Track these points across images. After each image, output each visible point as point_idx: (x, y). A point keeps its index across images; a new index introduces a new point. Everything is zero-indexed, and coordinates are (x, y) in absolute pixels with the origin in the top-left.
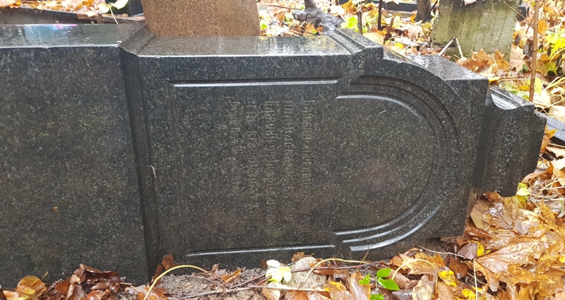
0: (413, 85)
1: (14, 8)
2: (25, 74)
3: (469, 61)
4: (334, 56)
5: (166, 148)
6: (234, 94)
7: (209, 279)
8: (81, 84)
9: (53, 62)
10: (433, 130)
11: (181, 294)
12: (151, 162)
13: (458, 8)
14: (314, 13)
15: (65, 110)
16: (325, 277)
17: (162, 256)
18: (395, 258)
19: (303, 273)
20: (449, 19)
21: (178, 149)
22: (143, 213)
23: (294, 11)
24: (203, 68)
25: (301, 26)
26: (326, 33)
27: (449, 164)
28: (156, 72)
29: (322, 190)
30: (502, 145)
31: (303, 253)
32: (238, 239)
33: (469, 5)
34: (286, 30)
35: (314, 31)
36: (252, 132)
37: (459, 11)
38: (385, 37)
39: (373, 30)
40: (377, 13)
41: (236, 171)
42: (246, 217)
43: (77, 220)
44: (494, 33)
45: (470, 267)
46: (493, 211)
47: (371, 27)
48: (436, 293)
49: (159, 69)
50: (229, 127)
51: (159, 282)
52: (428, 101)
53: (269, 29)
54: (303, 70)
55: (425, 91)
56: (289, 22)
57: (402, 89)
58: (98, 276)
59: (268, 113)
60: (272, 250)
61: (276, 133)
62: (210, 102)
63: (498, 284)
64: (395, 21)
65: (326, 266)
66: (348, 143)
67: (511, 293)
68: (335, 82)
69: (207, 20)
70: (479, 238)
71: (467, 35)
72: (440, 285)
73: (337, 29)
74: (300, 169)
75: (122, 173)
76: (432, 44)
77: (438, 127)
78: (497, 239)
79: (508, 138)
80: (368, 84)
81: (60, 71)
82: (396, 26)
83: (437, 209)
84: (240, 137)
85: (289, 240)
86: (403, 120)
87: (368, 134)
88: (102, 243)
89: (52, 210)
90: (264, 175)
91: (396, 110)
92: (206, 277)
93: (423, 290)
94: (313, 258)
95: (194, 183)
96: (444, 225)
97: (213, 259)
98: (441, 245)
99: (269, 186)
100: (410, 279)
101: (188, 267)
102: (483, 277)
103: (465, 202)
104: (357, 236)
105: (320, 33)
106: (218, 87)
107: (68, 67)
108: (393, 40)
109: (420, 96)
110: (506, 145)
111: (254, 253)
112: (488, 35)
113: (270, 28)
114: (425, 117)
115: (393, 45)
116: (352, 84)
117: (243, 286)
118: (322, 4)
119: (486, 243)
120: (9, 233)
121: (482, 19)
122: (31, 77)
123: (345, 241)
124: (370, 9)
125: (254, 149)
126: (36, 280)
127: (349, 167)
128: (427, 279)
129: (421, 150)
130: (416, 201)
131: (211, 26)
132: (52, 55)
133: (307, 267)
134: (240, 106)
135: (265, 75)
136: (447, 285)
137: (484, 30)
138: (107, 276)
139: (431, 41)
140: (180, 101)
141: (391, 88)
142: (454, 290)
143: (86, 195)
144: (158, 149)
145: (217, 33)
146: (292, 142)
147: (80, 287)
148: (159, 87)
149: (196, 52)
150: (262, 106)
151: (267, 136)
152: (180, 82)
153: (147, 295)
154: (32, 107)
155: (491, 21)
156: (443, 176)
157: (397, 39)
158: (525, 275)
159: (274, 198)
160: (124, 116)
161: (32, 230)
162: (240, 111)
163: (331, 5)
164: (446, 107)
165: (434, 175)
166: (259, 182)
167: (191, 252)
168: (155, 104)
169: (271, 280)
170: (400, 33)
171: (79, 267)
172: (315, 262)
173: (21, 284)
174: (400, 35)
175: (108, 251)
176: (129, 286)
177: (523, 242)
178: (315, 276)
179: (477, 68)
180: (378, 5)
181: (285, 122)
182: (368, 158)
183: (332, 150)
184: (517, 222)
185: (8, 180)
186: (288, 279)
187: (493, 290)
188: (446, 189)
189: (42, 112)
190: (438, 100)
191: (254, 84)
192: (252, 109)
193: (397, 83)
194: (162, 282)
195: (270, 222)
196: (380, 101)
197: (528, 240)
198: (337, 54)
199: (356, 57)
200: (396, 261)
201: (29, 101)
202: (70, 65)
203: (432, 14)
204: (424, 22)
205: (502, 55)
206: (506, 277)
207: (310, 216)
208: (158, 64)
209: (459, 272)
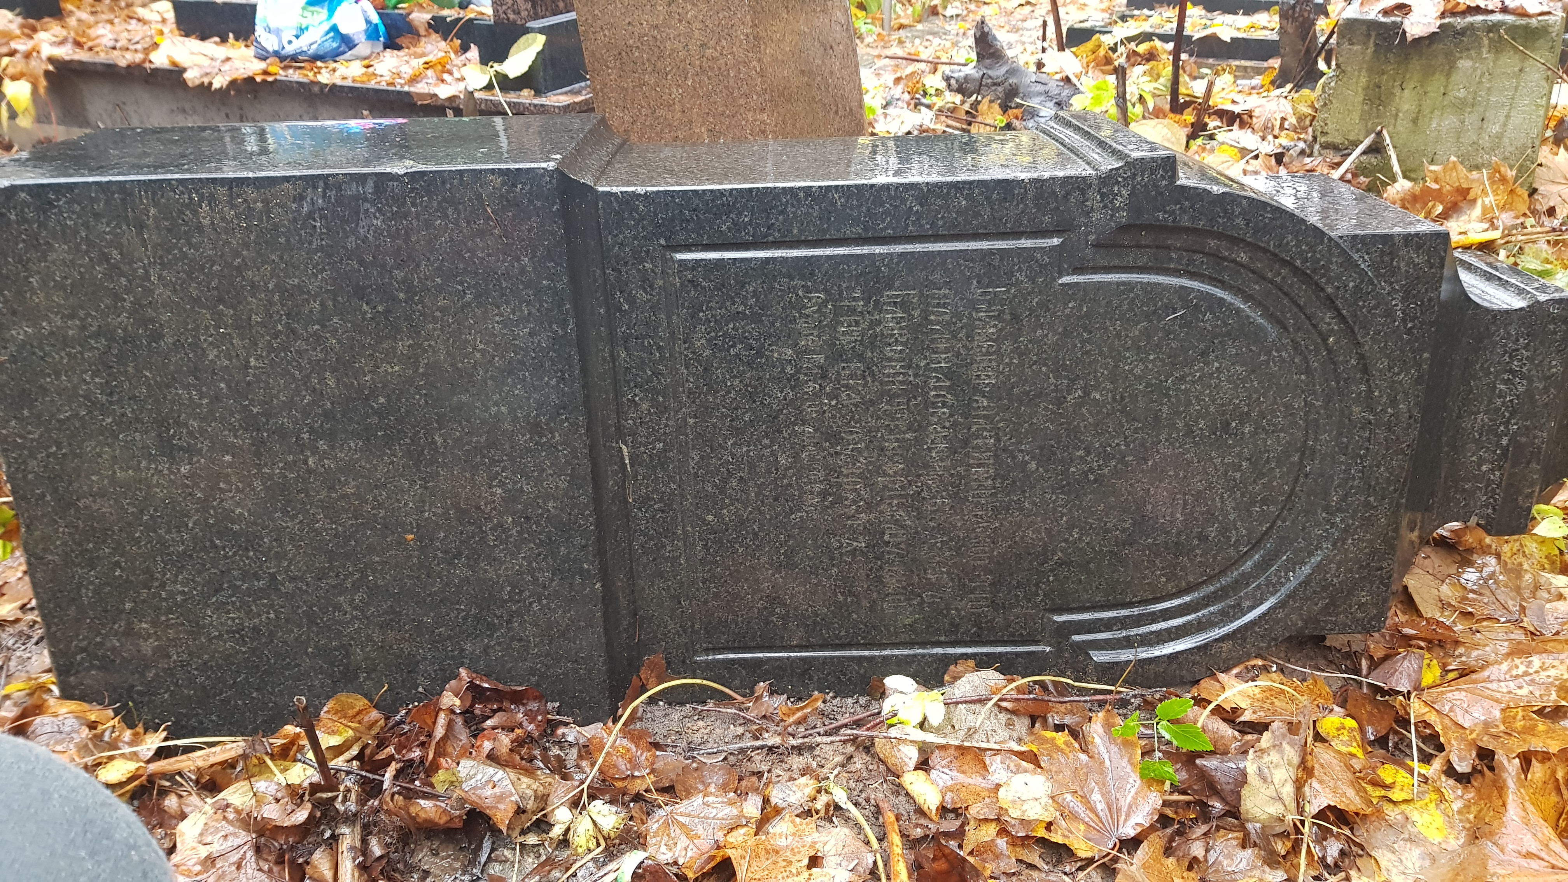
0: (1252, 247)
1: (264, 81)
2: (354, 232)
3: (1417, 189)
4: (1053, 179)
5: (654, 403)
6: (812, 274)
7: (750, 715)
8: (473, 254)
9: (414, 204)
10: (1306, 360)
11: (684, 744)
12: (620, 434)
13: (1389, 49)
14: (999, 72)
15: (438, 314)
16: (1027, 721)
17: (640, 658)
18: (1206, 683)
19: (973, 707)
20: (1363, 80)
21: (681, 405)
22: (601, 553)
23: (947, 69)
24: (740, 213)
25: (966, 107)
26: (1031, 124)
27: (1347, 447)
28: (636, 226)
29: (1021, 509)
30: (1490, 402)
31: (971, 663)
32: (815, 623)
33: (1418, 41)
34: (925, 118)
35: (1000, 120)
36: (852, 366)
37: (1391, 56)
38: (1188, 130)
39: (1158, 113)
40: (1170, 69)
41: (812, 458)
42: (834, 571)
43: (455, 566)
44: (1489, 114)
45: (1401, 712)
46: (1470, 576)
47: (1151, 106)
48: (1309, 764)
49: (642, 219)
50: (797, 353)
51: (632, 718)
52: (1291, 286)
53: (881, 118)
54: (977, 215)
55: (1285, 263)
56: (935, 99)
57: (1224, 259)
58: (498, 695)
59: (890, 320)
60: (897, 652)
61: (909, 367)
62: (755, 294)
63: (1474, 754)
64: (1215, 89)
65: (1030, 693)
66: (1087, 393)
67: (1505, 775)
68: (1056, 241)
69: (742, 101)
70: (1430, 641)
71: (1415, 121)
72: (1319, 748)
73: (1061, 113)
74: (967, 455)
75: (557, 458)
76: (1317, 147)
77: (1317, 351)
78: (1475, 646)
79: (1507, 382)
80: (1139, 246)
81: (428, 224)
82: (1221, 100)
83: (1315, 560)
84: (824, 377)
85: (939, 629)
86: (1228, 334)
87: (1138, 371)
88: (509, 622)
89: (401, 542)
90: (879, 471)
91: (1210, 309)
92: (741, 710)
93: (1274, 756)
94: (997, 675)
95: (715, 486)
96: (1333, 603)
97: (756, 670)
98: (1325, 658)
99: (891, 497)
100: (1243, 732)
101: (700, 685)
102: (1435, 736)
103: (1391, 547)
104: (1107, 625)
105: (1016, 123)
106: (774, 259)
107: (445, 216)
108: (1212, 137)
109: (1270, 275)
110: (1499, 401)
111: (853, 658)
112: (1471, 119)
113: (886, 115)
114: (1285, 328)
115: (1212, 150)
116: (1097, 246)
117: (827, 734)
118: (1020, 48)
119: (1447, 655)
120: (306, 591)
121: (1454, 78)
122: (365, 240)
123: (1077, 638)
124: (1151, 56)
125: (856, 406)
126: (361, 702)
127: (1088, 453)
128: (1284, 730)
129: (1274, 411)
130: (1259, 541)
131: (750, 115)
132: (413, 190)
133: (983, 692)
134: (825, 303)
135: (886, 228)
136: (1339, 752)
137: (1461, 106)
138: (518, 698)
139: (1315, 138)
140: (688, 292)
141: (1197, 256)
142: (1358, 767)
143: (478, 508)
144: (637, 405)
145: (763, 132)
146: (949, 389)
147: (459, 721)
148: (642, 261)
149: (725, 177)
150: (877, 302)
151: (889, 376)
152: (688, 248)
153: (609, 744)
154: (365, 307)
155: (1480, 82)
156: (1332, 476)
157: (1221, 136)
158: (1547, 732)
159: (903, 527)
160: (564, 328)
161: (356, 587)
162: (824, 315)
163: (1044, 50)
164: (1339, 303)
165: (1306, 476)
166: (865, 486)
167: (707, 651)
168: (631, 300)
169: (894, 720)
170: (1230, 118)
171: (457, 676)
172: (1005, 683)
173: (328, 712)
174: (1230, 123)
175: (521, 640)
176: (566, 724)
177: (1545, 651)
178: (1004, 717)
179: (1440, 209)
180: (1170, 46)
181: (933, 341)
182: (1136, 431)
183: (1046, 408)
184: (1532, 606)
185: (310, 471)
186: (936, 717)
187: (1459, 769)
188: (1339, 510)
189: (387, 318)
190: (1317, 284)
191: (857, 250)
192: (852, 311)
193: (1213, 243)
194: (641, 719)
195: (892, 584)
196: (1167, 288)
197: (1560, 647)
198: (1061, 174)
199: (1108, 180)
200: (1206, 687)
201: (360, 293)
202: (450, 211)
203: (1322, 65)
204: (1298, 87)
205: (1511, 174)
206: (1496, 737)
207: (991, 572)
208: (641, 208)
209: (1372, 725)
